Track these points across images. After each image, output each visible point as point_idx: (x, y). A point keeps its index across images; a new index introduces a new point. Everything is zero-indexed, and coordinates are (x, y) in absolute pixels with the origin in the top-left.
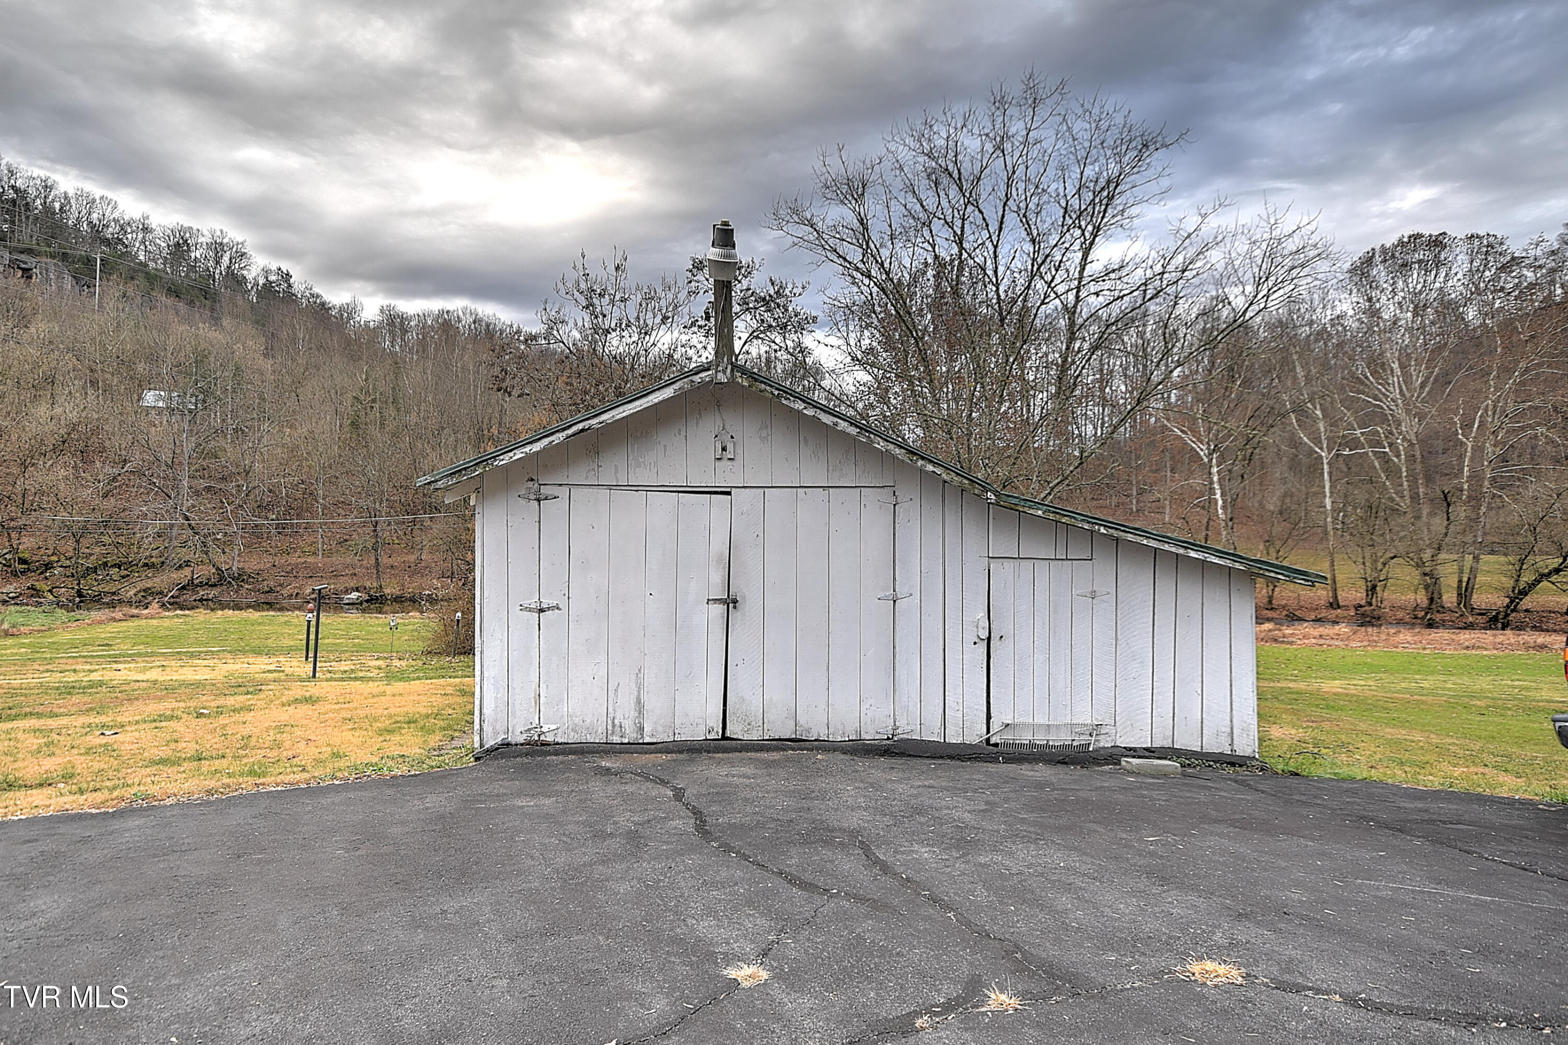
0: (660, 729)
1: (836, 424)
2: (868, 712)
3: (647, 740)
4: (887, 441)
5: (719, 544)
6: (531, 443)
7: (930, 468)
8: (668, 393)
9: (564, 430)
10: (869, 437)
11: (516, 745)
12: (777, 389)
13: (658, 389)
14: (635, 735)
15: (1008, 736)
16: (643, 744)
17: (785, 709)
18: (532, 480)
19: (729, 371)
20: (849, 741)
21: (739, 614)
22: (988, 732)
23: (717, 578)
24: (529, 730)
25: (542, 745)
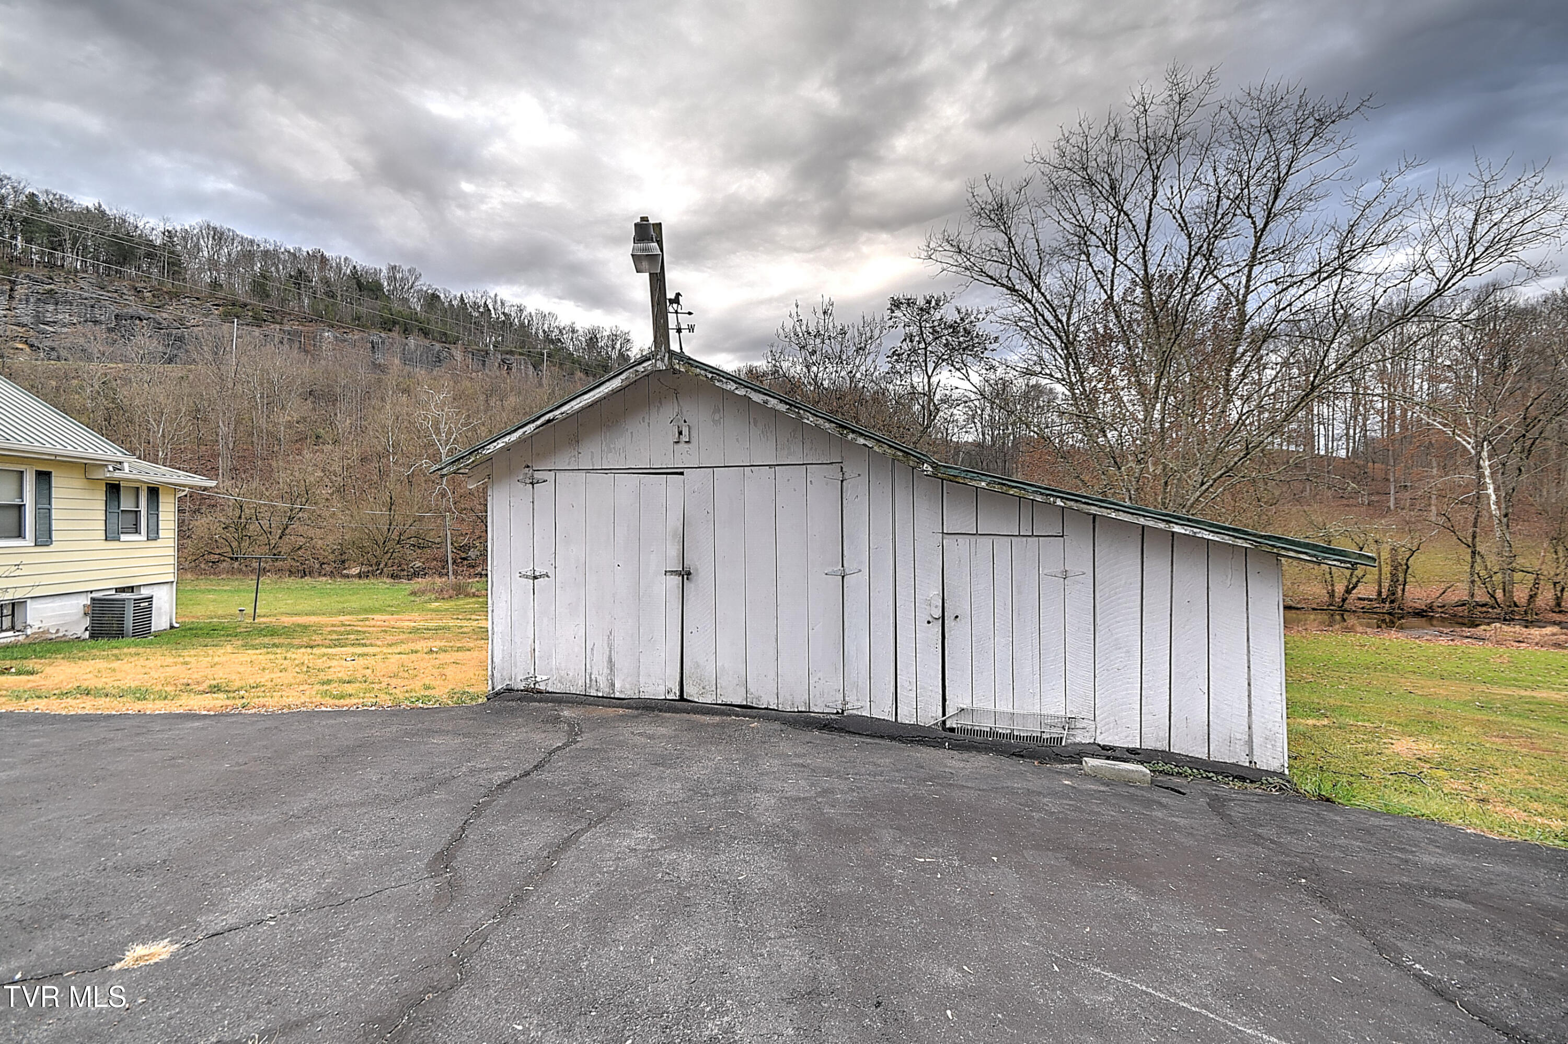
0: (628, 686)
1: (766, 402)
2: (816, 685)
3: (617, 695)
4: (817, 416)
5: (674, 522)
6: (509, 434)
7: (861, 441)
8: (616, 383)
9: (534, 421)
10: (799, 413)
11: (518, 691)
12: (711, 372)
13: (608, 380)
14: (607, 690)
15: (965, 722)
16: (614, 698)
17: (736, 676)
18: (528, 467)
19: (666, 358)
20: (798, 712)
21: (692, 585)
22: (944, 714)
23: (673, 551)
24: (527, 679)
25: (538, 692)
